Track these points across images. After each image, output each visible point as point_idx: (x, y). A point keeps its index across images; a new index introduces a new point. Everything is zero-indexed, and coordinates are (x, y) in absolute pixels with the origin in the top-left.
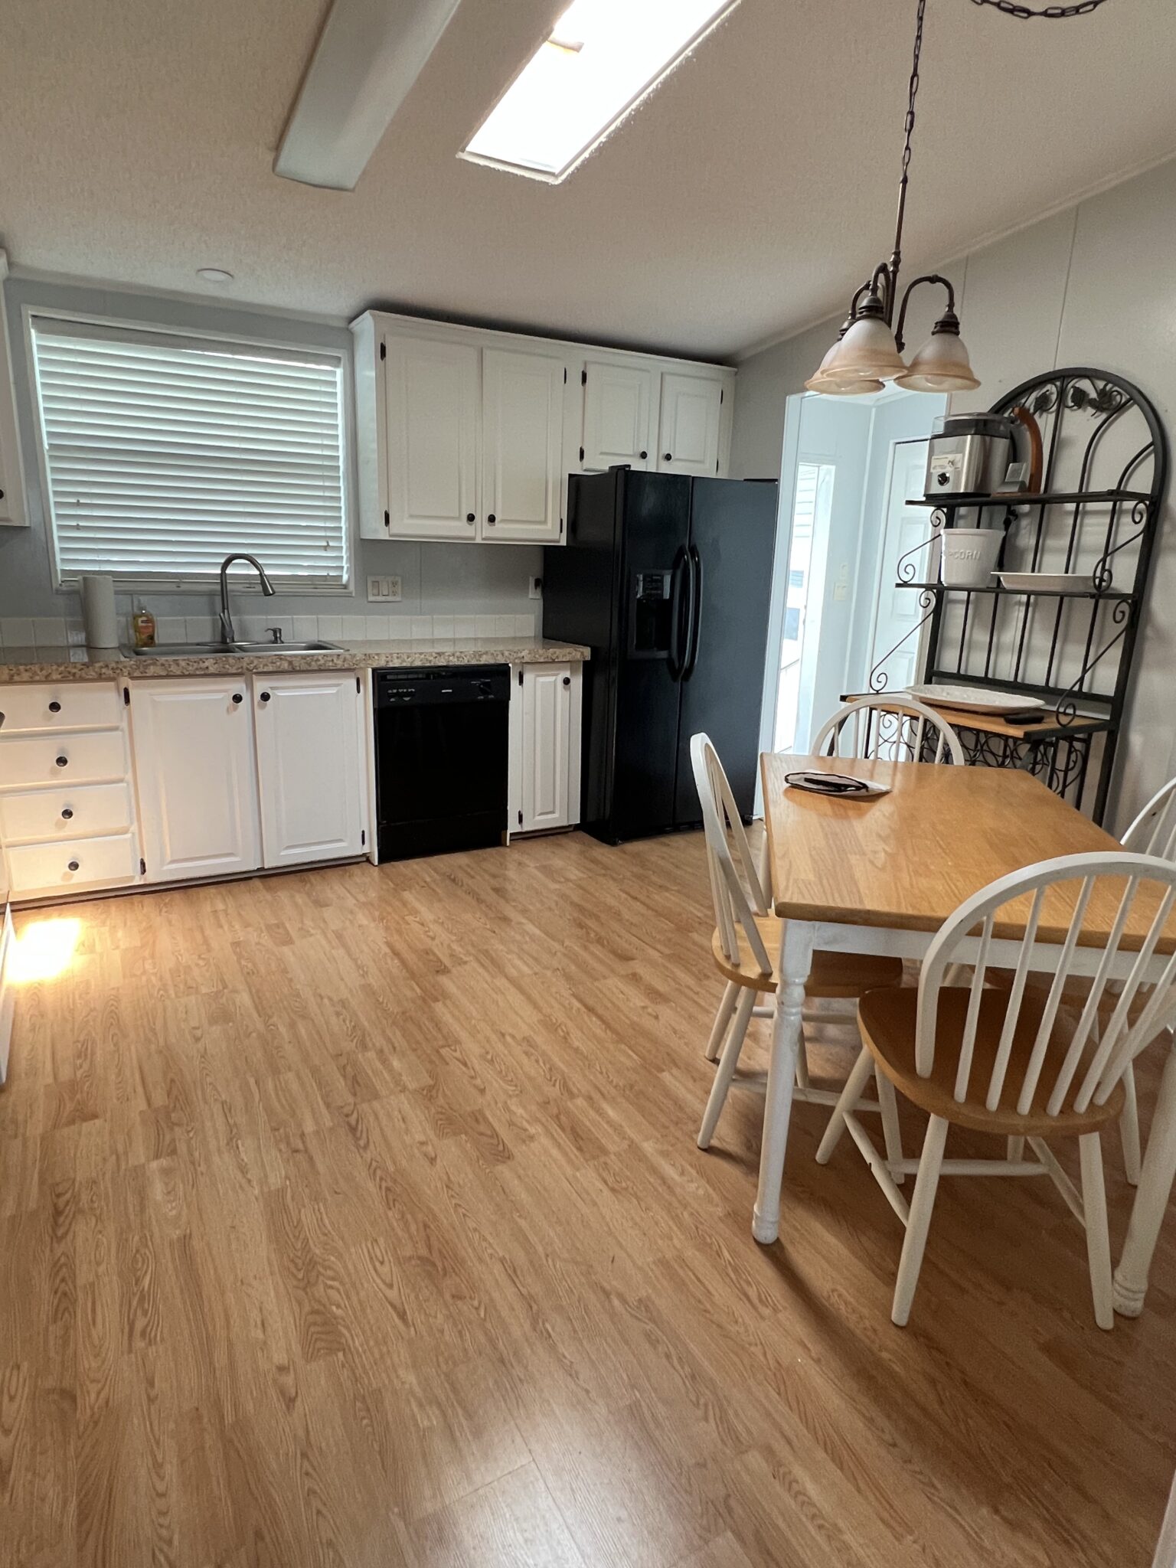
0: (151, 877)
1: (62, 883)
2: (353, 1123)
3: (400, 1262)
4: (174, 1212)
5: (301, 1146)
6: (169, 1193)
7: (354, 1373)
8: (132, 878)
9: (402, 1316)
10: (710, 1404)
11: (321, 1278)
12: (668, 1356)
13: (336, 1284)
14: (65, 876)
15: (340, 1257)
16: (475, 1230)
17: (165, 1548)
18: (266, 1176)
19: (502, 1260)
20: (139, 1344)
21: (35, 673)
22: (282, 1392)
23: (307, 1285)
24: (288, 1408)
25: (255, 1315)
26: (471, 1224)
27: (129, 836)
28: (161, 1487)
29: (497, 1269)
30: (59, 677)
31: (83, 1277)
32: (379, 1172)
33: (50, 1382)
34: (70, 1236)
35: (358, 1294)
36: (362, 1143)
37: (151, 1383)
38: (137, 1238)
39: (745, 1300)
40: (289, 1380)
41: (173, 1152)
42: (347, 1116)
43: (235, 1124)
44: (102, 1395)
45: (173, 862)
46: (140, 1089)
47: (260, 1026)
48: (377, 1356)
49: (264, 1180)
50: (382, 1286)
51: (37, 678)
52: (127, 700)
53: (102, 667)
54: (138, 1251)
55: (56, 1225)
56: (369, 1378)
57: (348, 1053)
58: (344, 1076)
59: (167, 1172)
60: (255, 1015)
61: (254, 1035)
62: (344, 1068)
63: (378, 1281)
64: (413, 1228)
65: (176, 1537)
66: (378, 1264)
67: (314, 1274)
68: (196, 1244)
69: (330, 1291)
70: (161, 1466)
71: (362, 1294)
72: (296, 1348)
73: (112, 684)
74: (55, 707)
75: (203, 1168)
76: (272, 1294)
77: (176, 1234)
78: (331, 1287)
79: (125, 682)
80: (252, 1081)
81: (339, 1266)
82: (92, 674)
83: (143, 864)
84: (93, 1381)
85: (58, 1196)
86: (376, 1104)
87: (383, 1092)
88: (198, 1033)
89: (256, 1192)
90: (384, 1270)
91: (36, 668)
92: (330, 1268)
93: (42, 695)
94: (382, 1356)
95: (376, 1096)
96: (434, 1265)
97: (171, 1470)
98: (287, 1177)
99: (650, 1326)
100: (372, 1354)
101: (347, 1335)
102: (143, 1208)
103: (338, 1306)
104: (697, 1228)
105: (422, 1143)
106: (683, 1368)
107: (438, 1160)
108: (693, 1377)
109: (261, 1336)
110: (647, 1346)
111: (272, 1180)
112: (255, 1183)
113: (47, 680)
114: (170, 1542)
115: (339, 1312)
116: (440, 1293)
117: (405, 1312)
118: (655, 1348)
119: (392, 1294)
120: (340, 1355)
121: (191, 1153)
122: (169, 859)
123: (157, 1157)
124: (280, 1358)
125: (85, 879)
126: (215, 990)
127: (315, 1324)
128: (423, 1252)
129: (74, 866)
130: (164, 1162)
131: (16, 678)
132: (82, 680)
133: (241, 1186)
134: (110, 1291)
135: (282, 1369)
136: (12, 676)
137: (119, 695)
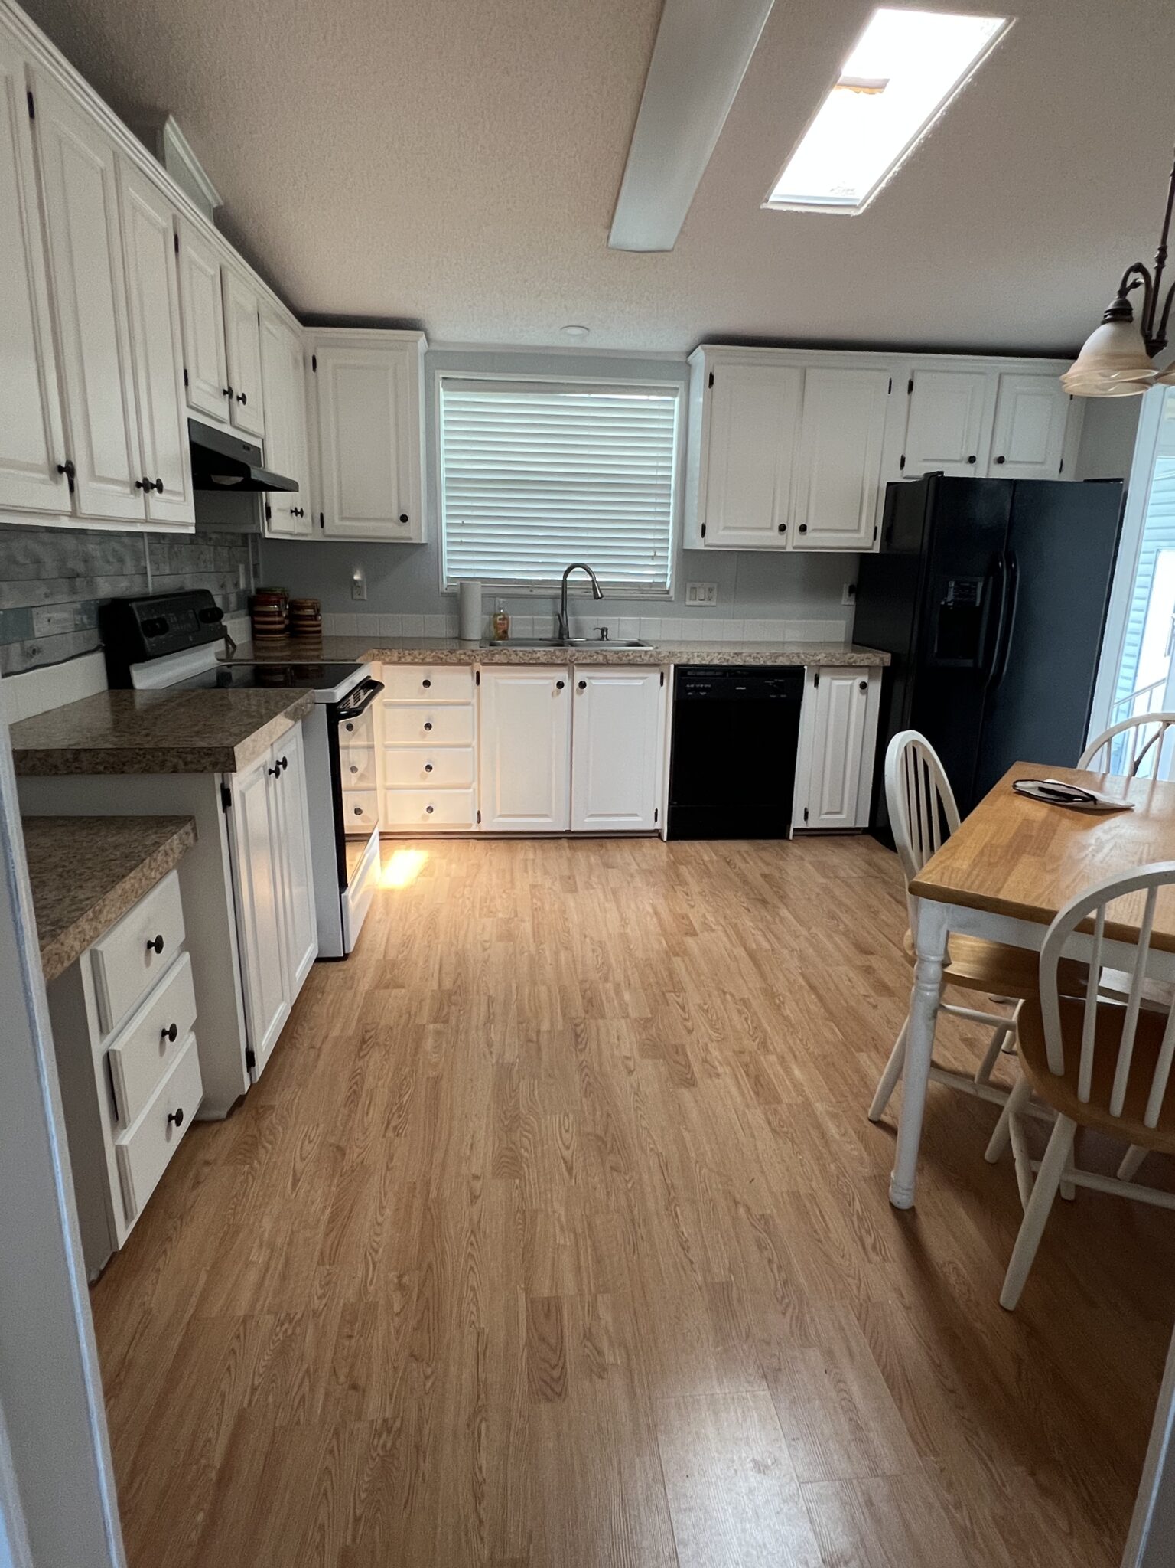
0: (484, 827)
1: (421, 822)
2: (579, 1031)
3: (580, 1133)
4: (434, 1060)
5: (535, 1039)
6: (436, 1047)
7: (522, 1194)
8: (471, 825)
9: (570, 1170)
10: (792, 1306)
11: (520, 1129)
12: (770, 1261)
13: (530, 1136)
14: (424, 817)
15: (538, 1120)
16: (646, 1128)
17: (373, 1253)
18: (504, 1052)
19: (659, 1155)
20: (390, 1134)
21: (415, 657)
22: (471, 1191)
23: (509, 1131)
24: (472, 1201)
25: (468, 1139)
26: (644, 1123)
27: (471, 790)
28: (380, 1219)
29: (653, 1161)
30: (431, 660)
31: (369, 1082)
32: (586, 1070)
33: (332, 1140)
34: (366, 1058)
35: (543, 1146)
36: (580, 1047)
37: (391, 1159)
38: (407, 1070)
39: (859, 1243)
40: (478, 1185)
41: (446, 1021)
42: (576, 1025)
43: (493, 1013)
44: (362, 1156)
45: (501, 816)
46: (436, 975)
47: (533, 949)
48: (542, 1190)
49: (501, 1055)
50: (561, 1146)
51: (416, 660)
52: (478, 682)
53: (460, 654)
54: (405, 1078)
55: (361, 1049)
56: (532, 1202)
57: (592, 982)
58: (583, 997)
59: (438, 1033)
60: (531, 940)
61: (526, 954)
62: (585, 991)
63: (560, 1142)
64: (598, 1113)
65: (381, 1250)
66: (563, 1131)
67: (516, 1125)
68: (444, 1084)
69: (524, 1139)
70: (383, 1208)
71: (546, 1147)
72: (489, 1167)
73: (468, 668)
74: (427, 683)
75: (463, 1037)
76: (484, 1128)
77: (432, 1074)
78: (526, 1137)
79: (478, 667)
80: (514, 986)
81: (535, 1125)
82: (454, 659)
83: (479, 814)
84: (357, 1147)
85: (366, 1032)
86: (601, 1022)
87: (609, 1014)
88: (487, 945)
89: (494, 1061)
90: (567, 1136)
91: (416, 652)
92: (529, 1125)
93: (419, 673)
94: (546, 1190)
95: (603, 1016)
96: (605, 1143)
97: (388, 1212)
98: (518, 1057)
99: (764, 1235)
100: (539, 1188)
101: (526, 1169)
102: (416, 1053)
103: (526, 1150)
104: (838, 1178)
105: (627, 1058)
106: (779, 1272)
107: (635, 1073)
108: (785, 1283)
109: (468, 1153)
110: (756, 1248)
111: (507, 1054)
112: (494, 1056)
113: (423, 663)
114: (376, 1252)
115: (526, 1154)
116: (603, 1163)
117: (572, 1168)
118: (762, 1252)
119: (567, 1153)
120: (517, 1181)
121: (457, 1026)
122: (498, 813)
123: (435, 1022)
124: (475, 1169)
125: (439, 821)
126: (507, 916)
127: (506, 1156)
128: (600, 1132)
129: (430, 810)
130: (439, 1026)
131: (403, 660)
132: (446, 664)
133: (484, 1055)
134: (383, 1096)
135: (476, 1177)
136: (400, 658)
137: (473, 676)
